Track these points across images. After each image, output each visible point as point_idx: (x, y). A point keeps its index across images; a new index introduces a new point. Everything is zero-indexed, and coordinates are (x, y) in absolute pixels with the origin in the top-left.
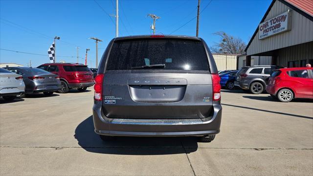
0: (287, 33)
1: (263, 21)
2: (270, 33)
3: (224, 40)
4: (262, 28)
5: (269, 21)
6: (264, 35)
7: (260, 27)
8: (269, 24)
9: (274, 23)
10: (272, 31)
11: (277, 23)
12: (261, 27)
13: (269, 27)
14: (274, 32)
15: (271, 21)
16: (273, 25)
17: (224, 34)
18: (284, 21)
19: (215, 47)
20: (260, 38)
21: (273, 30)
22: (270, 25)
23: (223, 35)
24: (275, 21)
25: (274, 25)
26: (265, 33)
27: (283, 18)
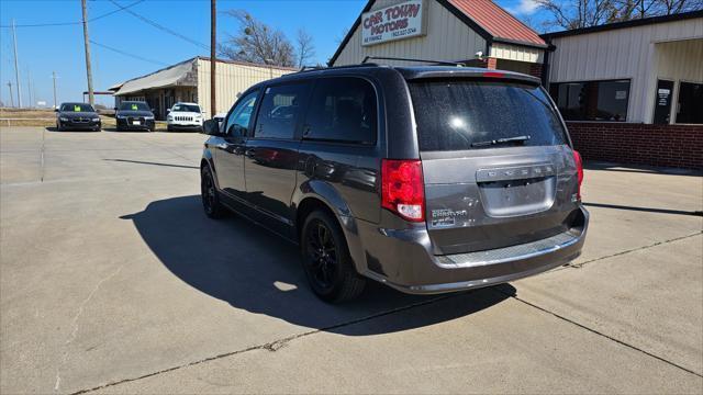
0: (419, 40)
1: (367, 9)
2: (387, 36)
3: (247, 32)
4: (367, 23)
5: (383, 11)
6: (373, 39)
7: (363, 19)
8: (384, 17)
9: (395, 17)
10: (390, 32)
11: (400, 18)
12: (367, 19)
13: (383, 23)
14: (394, 34)
15: (387, 12)
16: (392, 20)
17: (247, 17)
18: (415, 16)
19: (228, 45)
20: (364, 43)
21: (392, 30)
22: (385, 21)
23: (244, 19)
24: (396, 13)
25: (395, 20)
26: (375, 35)
27: (413, 9)
